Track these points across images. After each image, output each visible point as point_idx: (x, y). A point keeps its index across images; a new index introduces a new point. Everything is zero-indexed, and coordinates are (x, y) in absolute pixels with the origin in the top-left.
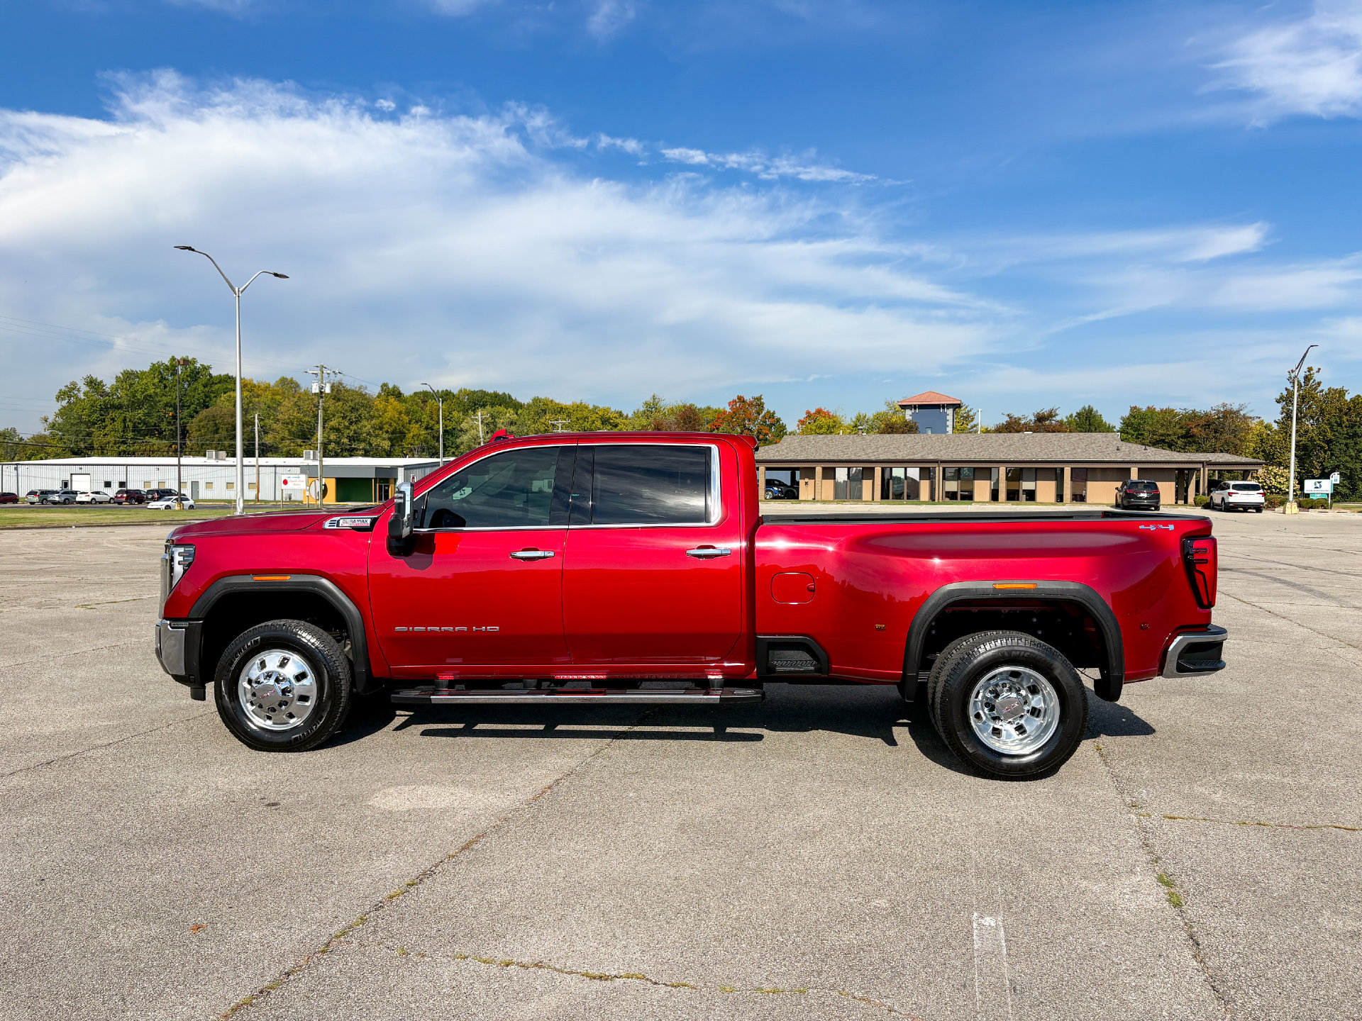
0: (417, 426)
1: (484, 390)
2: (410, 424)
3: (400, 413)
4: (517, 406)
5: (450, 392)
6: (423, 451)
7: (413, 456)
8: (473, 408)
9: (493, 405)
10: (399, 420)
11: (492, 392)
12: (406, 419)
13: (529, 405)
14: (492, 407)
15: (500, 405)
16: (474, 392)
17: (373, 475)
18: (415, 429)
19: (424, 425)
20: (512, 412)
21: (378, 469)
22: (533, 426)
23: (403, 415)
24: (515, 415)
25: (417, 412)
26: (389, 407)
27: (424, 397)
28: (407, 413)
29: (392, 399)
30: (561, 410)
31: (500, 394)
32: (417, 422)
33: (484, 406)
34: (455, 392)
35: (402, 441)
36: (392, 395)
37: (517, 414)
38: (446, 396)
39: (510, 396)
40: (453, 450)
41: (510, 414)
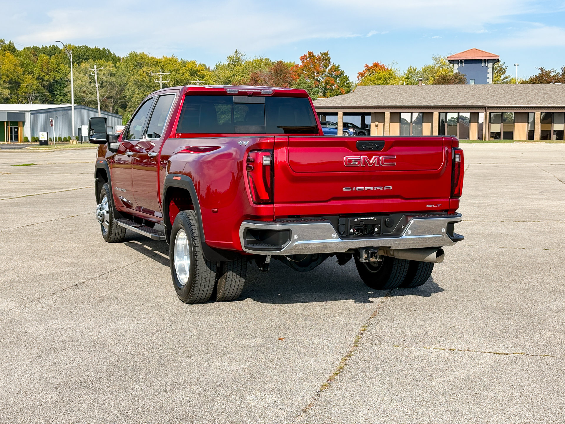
0: (30, 77)
1: (87, 46)
2: (24, 75)
3: (15, 65)
4: (115, 60)
5: (57, 48)
6: (36, 98)
7: (28, 103)
8: (78, 61)
9: (95, 59)
10: (14, 71)
11: (94, 47)
12: (20, 70)
13: (127, 59)
14: (94, 61)
15: (101, 59)
16: (79, 48)
17: (5, 119)
18: (28, 80)
19: (36, 76)
20: (111, 65)
21: (9, 114)
22: (133, 77)
23: (17, 67)
24: (114, 68)
25: (29, 65)
26: (6, 61)
27: (35, 51)
28: (22, 66)
29: (8, 54)
30: (157, 63)
31: (101, 49)
32: (29, 73)
33: (87, 59)
34: (61, 47)
35: (17, 90)
36: (8, 50)
37: (115, 66)
38: (53, 51)
39: (109, 51)
40: (61, 98)
41: (110, 66)
